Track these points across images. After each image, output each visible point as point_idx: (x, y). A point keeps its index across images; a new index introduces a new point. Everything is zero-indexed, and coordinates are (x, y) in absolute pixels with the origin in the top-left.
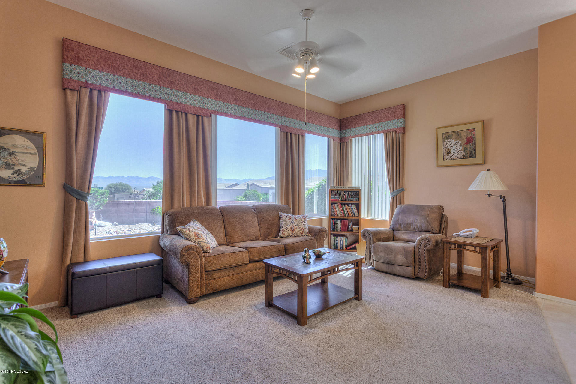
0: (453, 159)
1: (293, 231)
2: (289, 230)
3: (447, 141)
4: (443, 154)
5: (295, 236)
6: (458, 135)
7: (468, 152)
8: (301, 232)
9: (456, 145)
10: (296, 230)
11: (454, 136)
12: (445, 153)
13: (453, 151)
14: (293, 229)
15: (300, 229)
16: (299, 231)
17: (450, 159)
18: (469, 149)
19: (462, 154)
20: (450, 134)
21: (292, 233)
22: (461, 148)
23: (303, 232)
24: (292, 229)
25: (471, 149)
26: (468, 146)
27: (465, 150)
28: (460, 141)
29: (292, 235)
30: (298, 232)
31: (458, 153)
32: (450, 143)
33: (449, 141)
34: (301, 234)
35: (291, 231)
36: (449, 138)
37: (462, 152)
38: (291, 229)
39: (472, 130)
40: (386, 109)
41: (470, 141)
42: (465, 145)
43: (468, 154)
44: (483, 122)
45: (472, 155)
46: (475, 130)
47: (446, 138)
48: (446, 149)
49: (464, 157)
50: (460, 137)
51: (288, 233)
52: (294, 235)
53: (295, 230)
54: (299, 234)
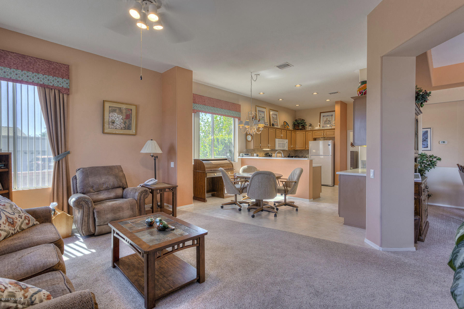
0: (116, 129)
1: (13, 224)
2: (6, 225)
3: (112, 113)
4: (109, 123)
5: (18, 231)
6: (121, 111)
7: (127, 125)
8: (27, 221)
9: (119, 118)
10: (19, 222)
11: (117, 111)
12: (110, 123)
13: (117, 122)
14: (13, 222)
15: (23, 217)
16: (23, 222)
17: (114, 128)
18: (127, 123)
19: (123, 125)
20: (115, 108)
21: (13, 229)
22: (122, 121)
23: (29, 221)
24: (10, 223)
25: (129, 123)
26: (127, 121)
27: (125, 123)
28: (121, 115)
29: (13, 233)
30: (22, 224)
31: (120, 125)
32: (114, 116)
33: (114, 114)
34: (28, 224)
35: (9, 225)
36: (114, 112)
37: (123, 124)
38: (7, 224)
39: (130, 110)
40: (46, 61)
41: (128, 117)
42: (125, 119)
43: (127, 126)
44: (136, 106)
45: (129, 128)
46: (132, 111)
47: (111, 111)
48: (111, 119)
49: (124, 128)
50: (122, 113)
51: (5, 231)
52: (16, 231)
53: (16, 222)
54: (23, 226)
